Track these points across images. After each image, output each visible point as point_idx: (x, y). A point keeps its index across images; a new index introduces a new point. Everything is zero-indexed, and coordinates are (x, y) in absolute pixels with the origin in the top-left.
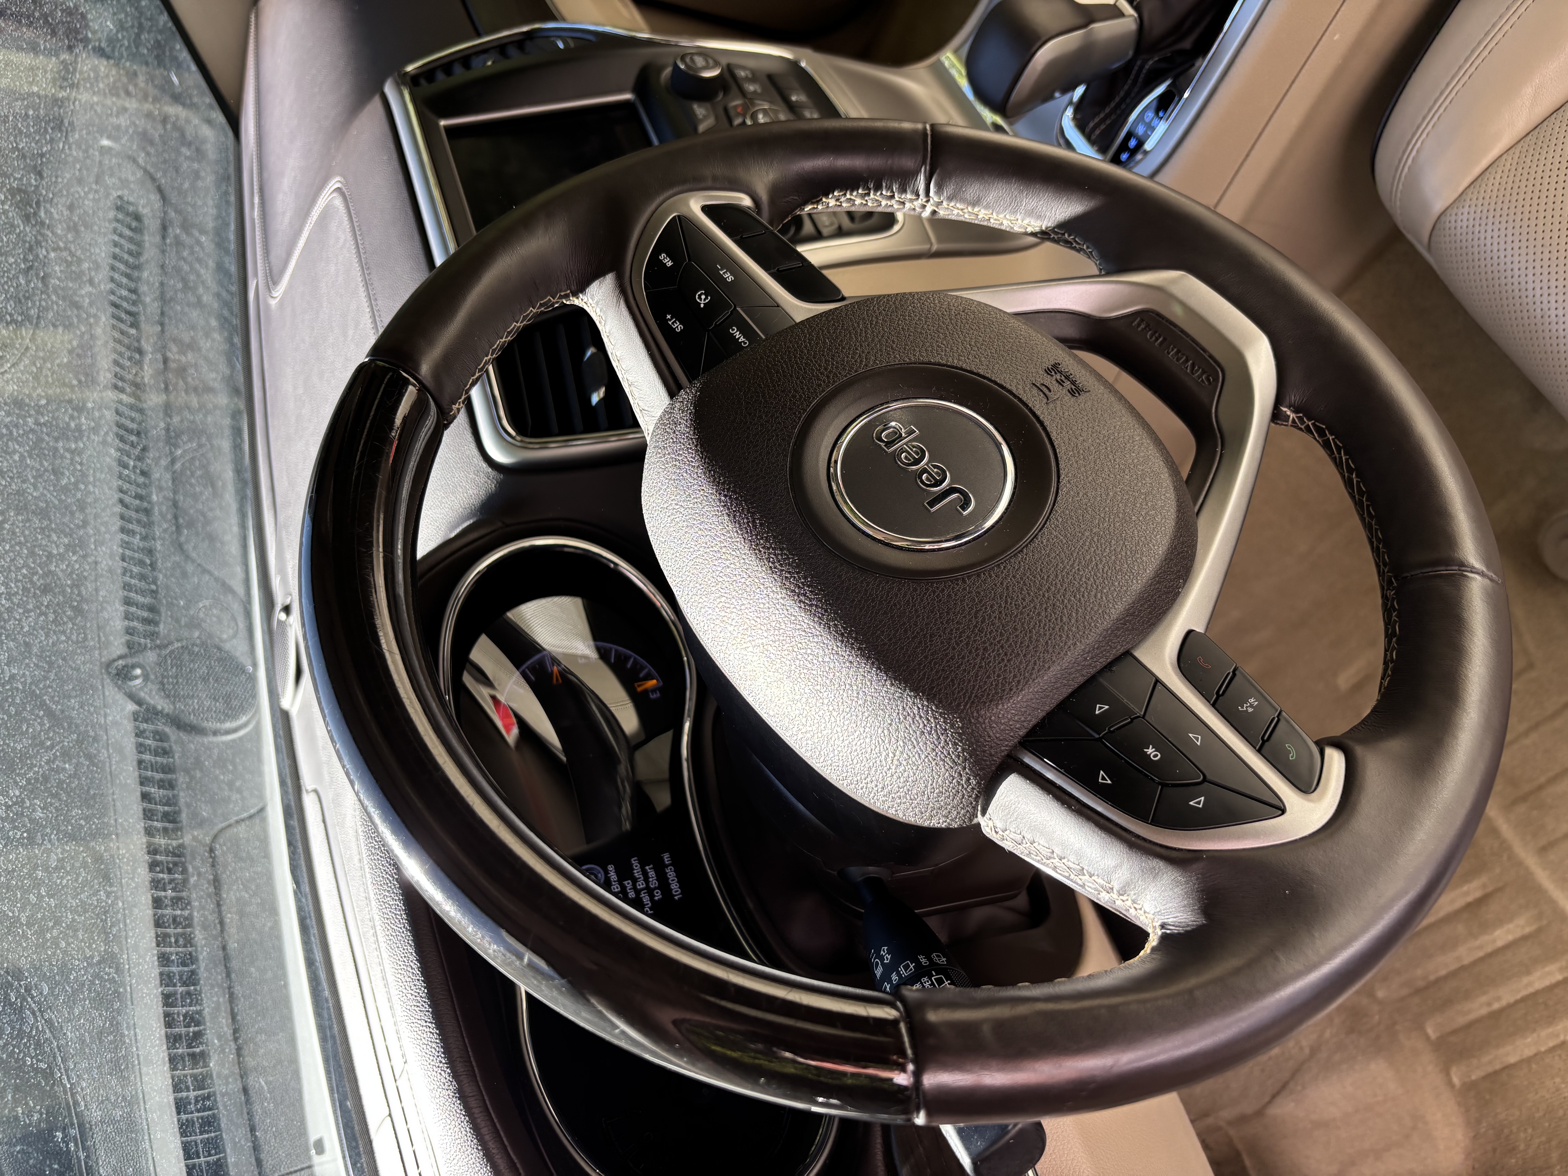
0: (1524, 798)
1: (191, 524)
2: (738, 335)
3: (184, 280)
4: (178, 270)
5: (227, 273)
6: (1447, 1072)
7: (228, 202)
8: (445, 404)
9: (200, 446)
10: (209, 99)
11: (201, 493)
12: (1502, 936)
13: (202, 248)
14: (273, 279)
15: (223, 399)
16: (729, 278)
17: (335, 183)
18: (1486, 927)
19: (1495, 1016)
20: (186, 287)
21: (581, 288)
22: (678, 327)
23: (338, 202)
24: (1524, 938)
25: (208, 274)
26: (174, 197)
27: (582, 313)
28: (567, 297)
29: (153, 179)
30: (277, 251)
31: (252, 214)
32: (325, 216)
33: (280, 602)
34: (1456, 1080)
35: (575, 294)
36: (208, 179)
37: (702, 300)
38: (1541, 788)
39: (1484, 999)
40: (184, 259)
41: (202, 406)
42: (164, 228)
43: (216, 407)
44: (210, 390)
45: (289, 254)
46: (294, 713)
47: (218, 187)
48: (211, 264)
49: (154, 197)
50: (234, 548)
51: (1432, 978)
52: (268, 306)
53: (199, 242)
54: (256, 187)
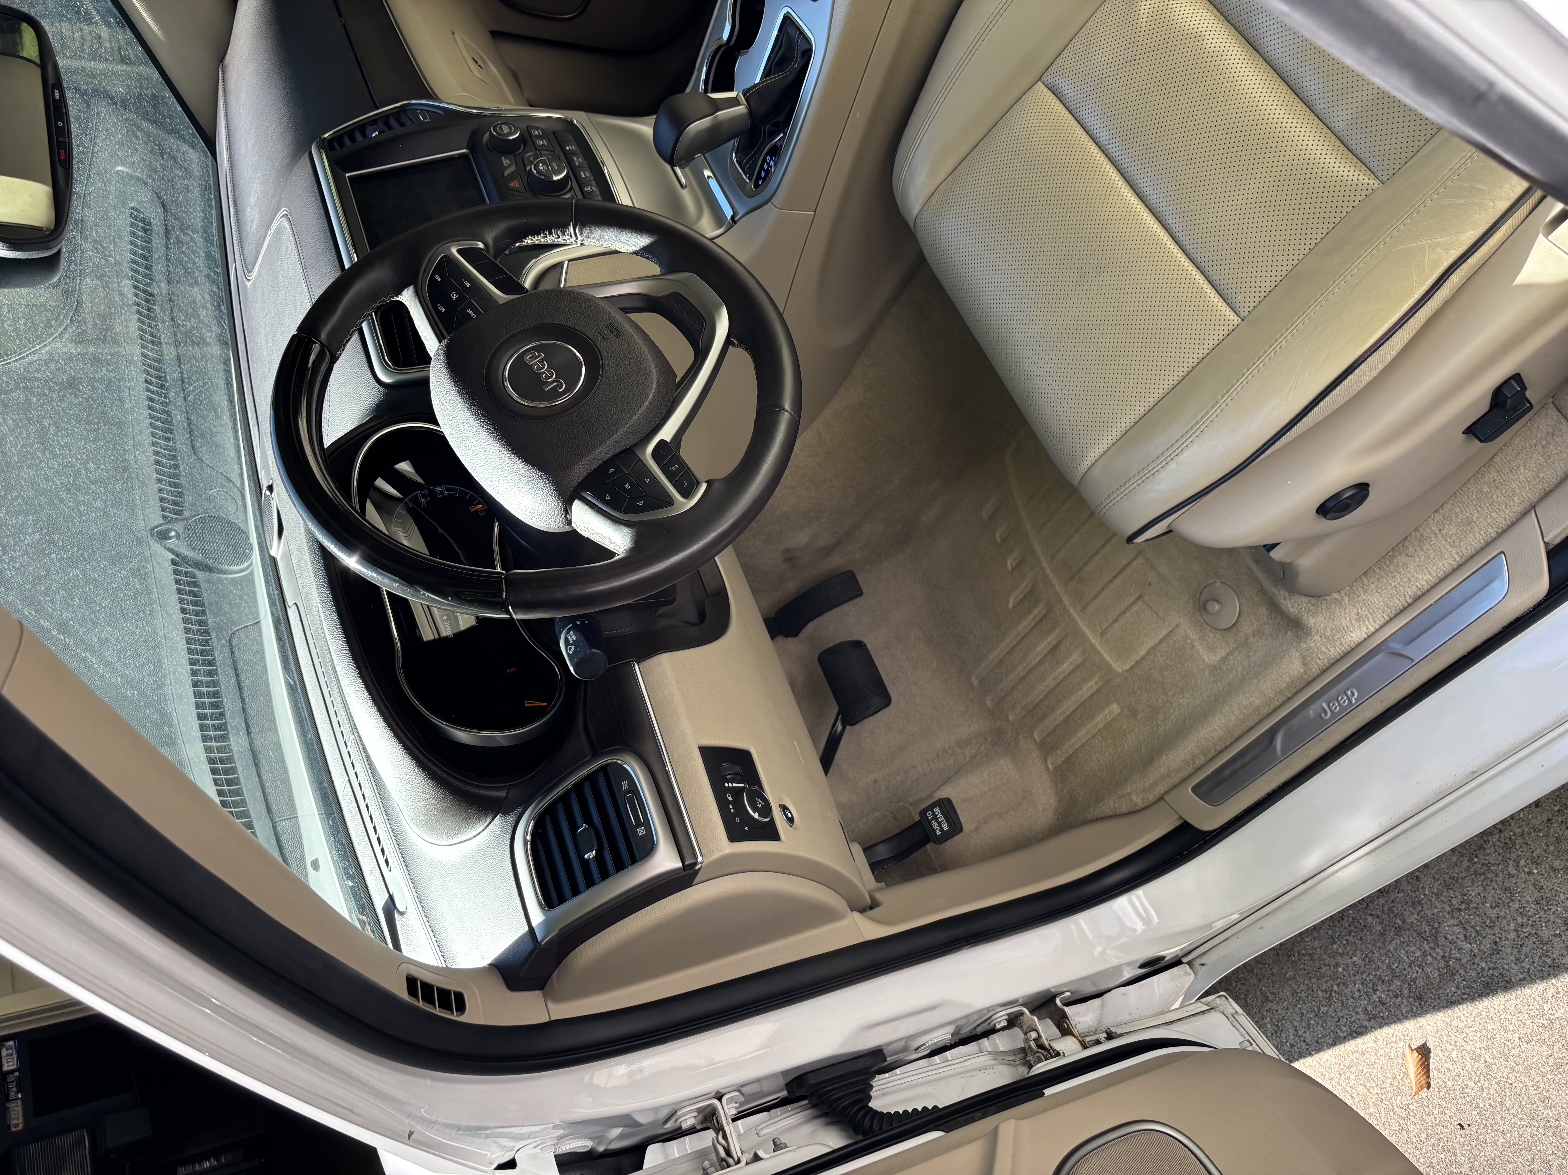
0: (1072, 577)
1: (203, 435)
2: (471, 313)
3: (186, 269)
4: (180, 261)
5: (214, 259)
6: (1045, 761)
7: (210, 206)
8: (333, 352)
9: (204, 383)
10: (192, 130)
11: (208, 416)
12: (1066, 667)
13: (195, 243)
14: (248, 268)
15: (216, 350)
16: (468, 285)
17: (283, 211)
18: (1059, 663)
19: (1067, 720)
20: (187, 273)
21: (399, 293)
22: (443, 310)
23: (286, 223)
24: (1078, 667)
25: (201, 262)
26: (173, 208)
27: (401, 305)
28: (393, 297)
29: (159, 198)
30: (249, 249)
31: (230, 221)
32: (279, 231)
33: (265, 484)
34: (1050, 766)
35: (397, 296)
36: (196, 191)
37: (454, 296)
38: (1080, 570)
39: (1061, 710)
40: (183, 252)
41: (203, 356)
42: (167, 232)
43: (212, 356)
44: (208, 344)
45: (258, 252)
46: (278, 558)
47: (203, 196)
48: (202, 254)
49: (160, 210)
50: (232, 453)
51: (1036, 701)
52: (245, 286)
53: (192, 239)
54: (231, 202)
